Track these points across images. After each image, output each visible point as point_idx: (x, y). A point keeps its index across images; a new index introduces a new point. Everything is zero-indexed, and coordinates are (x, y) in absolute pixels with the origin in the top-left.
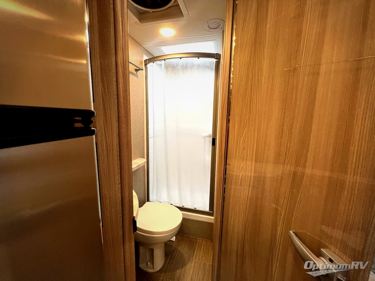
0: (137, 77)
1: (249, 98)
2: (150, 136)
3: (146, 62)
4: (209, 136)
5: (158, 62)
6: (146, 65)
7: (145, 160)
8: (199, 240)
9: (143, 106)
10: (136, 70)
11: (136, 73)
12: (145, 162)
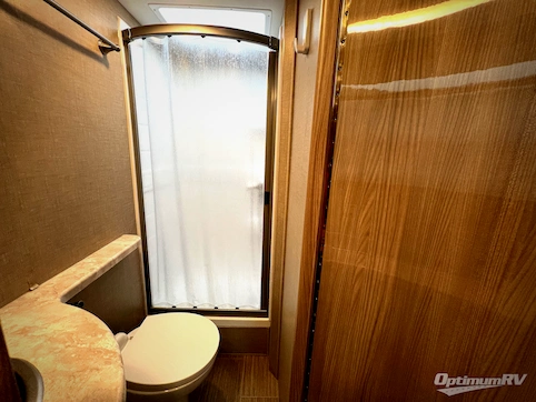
0: (107, 65)
1: (386, 126)
2: (145, 190)
3: (128, 37)
4: (258, 187)
5: (155, 39)
6: (126, 42)
7: (138, 238)
8: (246, 357)
9: (127, 129)
10: (104, 50)
11: (101, 55)
12: (138, 243)
